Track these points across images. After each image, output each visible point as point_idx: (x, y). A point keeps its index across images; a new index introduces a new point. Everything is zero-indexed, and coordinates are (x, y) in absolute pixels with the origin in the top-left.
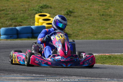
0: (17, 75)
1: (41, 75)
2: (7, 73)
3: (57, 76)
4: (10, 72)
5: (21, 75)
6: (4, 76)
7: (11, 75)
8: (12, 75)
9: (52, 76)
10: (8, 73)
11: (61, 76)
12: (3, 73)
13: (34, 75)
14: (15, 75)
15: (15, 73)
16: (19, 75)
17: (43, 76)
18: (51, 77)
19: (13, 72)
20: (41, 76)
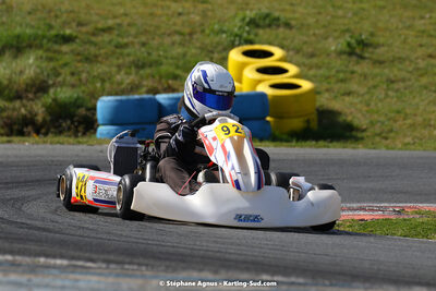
0: (203, 274)
1: (293, 279)
2: (163, 268)
3: (355, 284)
4: (173, 264)
5: (217, 277)
8: (184, 274)
9: (334, 282)
10: (167, 267)
11: (367, 285)
12: (147, 265)
13: (265, 277)
14: (195, 274)
15: (194, 269)
16: (208, 275)
17: (301, 280)
18: (331, 285)
19: (184, 261)
20: (293, 283)
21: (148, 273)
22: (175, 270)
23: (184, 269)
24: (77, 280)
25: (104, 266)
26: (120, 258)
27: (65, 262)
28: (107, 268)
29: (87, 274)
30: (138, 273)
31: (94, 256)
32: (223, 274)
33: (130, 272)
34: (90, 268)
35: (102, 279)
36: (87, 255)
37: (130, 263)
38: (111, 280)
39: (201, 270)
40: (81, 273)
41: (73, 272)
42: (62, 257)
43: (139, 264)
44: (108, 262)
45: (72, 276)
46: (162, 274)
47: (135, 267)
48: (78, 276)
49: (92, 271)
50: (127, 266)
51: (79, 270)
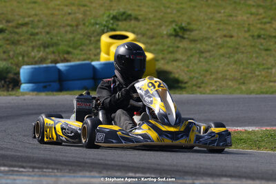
0: (92, 174)
3: (185, 178)
4: (74, 168)
5: (102, 175)
6: (64, 176)
7: (78, 175)
8: (81, 174)
10: (70, 170)
11: (194, 178)
12: (57, 169)
13: (131, 174)
14: (87, 174)
15: (86, 171)
19: (80, 166)
21: (59, 174)
22: (75, 171)
23: (81, 171)
24: (15, 180)
25: (31, 170)
26: (40, 166)
27: (6, 169)
28: (33, 171)
29: (21, 175)
30: (52, 174)
31: (24, 164)
32: (105, 173)
33: (47, 174)
34: (22, 171)
35: (30, 178)
36: (20, 164)
37: (47, 168)
38: (35, 178)
39: (91, 171)
40: (17, 175)
41: (12, 175)
42: (4, 165)
43: (53, 169)
44: (33, 168)
45: (11, 177)
46: (67, 174)
47: (50, 170)
48: (15, 177)
49: (24, 173)
50: (45, 170)
51: (16, 173)
